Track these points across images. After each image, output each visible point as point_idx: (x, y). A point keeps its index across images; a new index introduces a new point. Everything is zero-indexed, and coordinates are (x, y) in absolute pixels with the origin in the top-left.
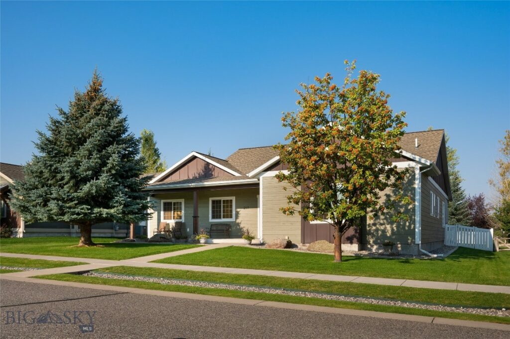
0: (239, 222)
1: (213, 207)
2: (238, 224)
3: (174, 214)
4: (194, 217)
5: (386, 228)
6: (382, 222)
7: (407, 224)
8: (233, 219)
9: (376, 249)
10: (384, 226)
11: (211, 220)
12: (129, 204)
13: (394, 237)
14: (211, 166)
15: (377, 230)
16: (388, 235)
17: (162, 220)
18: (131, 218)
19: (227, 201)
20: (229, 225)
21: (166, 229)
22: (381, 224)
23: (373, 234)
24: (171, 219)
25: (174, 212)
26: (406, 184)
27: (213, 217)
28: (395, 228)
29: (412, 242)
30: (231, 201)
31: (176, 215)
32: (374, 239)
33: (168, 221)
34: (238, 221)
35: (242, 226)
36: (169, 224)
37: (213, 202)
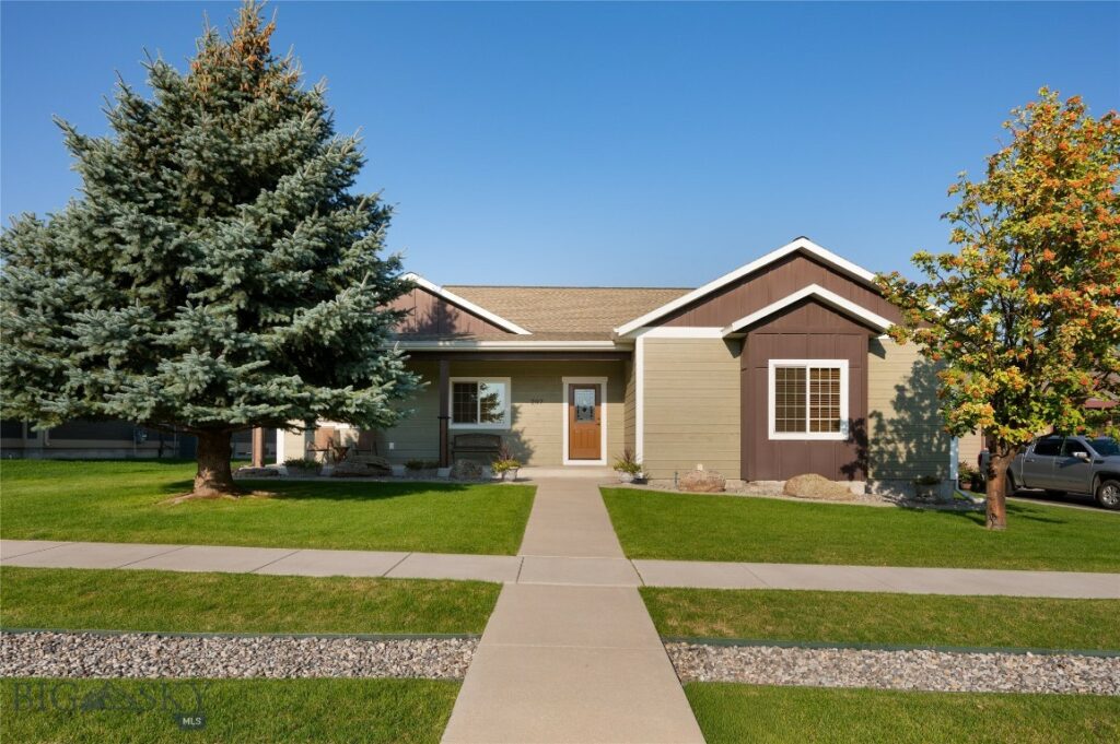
0: (520, 430)
1: (456, 398)
2: (517, 434)
4: (441, 418)
5: (896, 448)
6: (889, 437)
7: (936, 441)
8: (507, 425)
9: (879, 488)
10: (893, 445)
11: (452, 426)
13: (911, 465)
14: (450, 308)
15: (881, 452)
16: (901, 461)
20: (499, 437)
22: (888, 442)
23: (873, 459)
26: (932, 368)
27: (458, 420)
28: (914, 450)
29: (943, 474)
32: (875, 468)
34: (516, 427)
35: (524, 437)
36: (339, 432)
37: (457, 386)
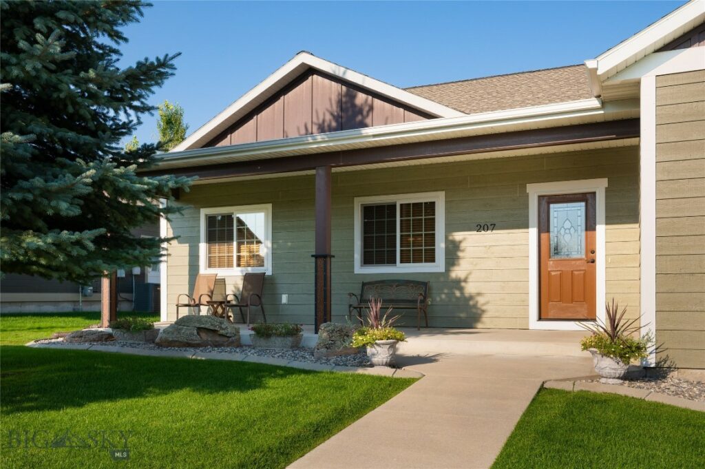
0: (461, 276)
1: (367, 228)
2: (458, 283)
3: (239, 251)
4: (316, 257)
8: (439, 266)
11: (360, 269)
12: (23, 168)
14: (361, 98)
17: (203, 270)
18: (39, 252)
19: (417, 206)
20: (425, 284)
21: (218, 298)
24: (230, 265)
25: (239, 244)
27: (368, 260)
30: (431, 207)
31: (244, 253)
33: (221, 272)
34: (457, 273)
35: (470, 289)
36: (223, 281)
37: (368, 211)
